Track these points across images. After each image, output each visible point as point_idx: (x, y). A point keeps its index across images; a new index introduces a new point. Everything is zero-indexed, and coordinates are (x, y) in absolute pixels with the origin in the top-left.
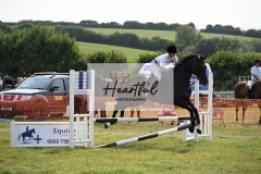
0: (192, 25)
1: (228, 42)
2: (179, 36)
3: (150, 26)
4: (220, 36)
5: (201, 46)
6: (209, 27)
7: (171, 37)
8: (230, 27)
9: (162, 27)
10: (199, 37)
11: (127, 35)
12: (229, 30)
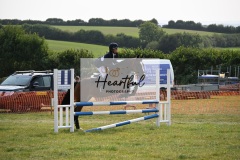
0: (154, 21)
1: (190, 38)
2: (142, 32)
3: (114, 23)
4: (181, 32)
5: (164, 41)
6: (171, 23)
7: (134, 33)
8: (192, 22)
9: (126, 23)
10: (162, 33)
11: (92, 33)
12: (191, 25)
